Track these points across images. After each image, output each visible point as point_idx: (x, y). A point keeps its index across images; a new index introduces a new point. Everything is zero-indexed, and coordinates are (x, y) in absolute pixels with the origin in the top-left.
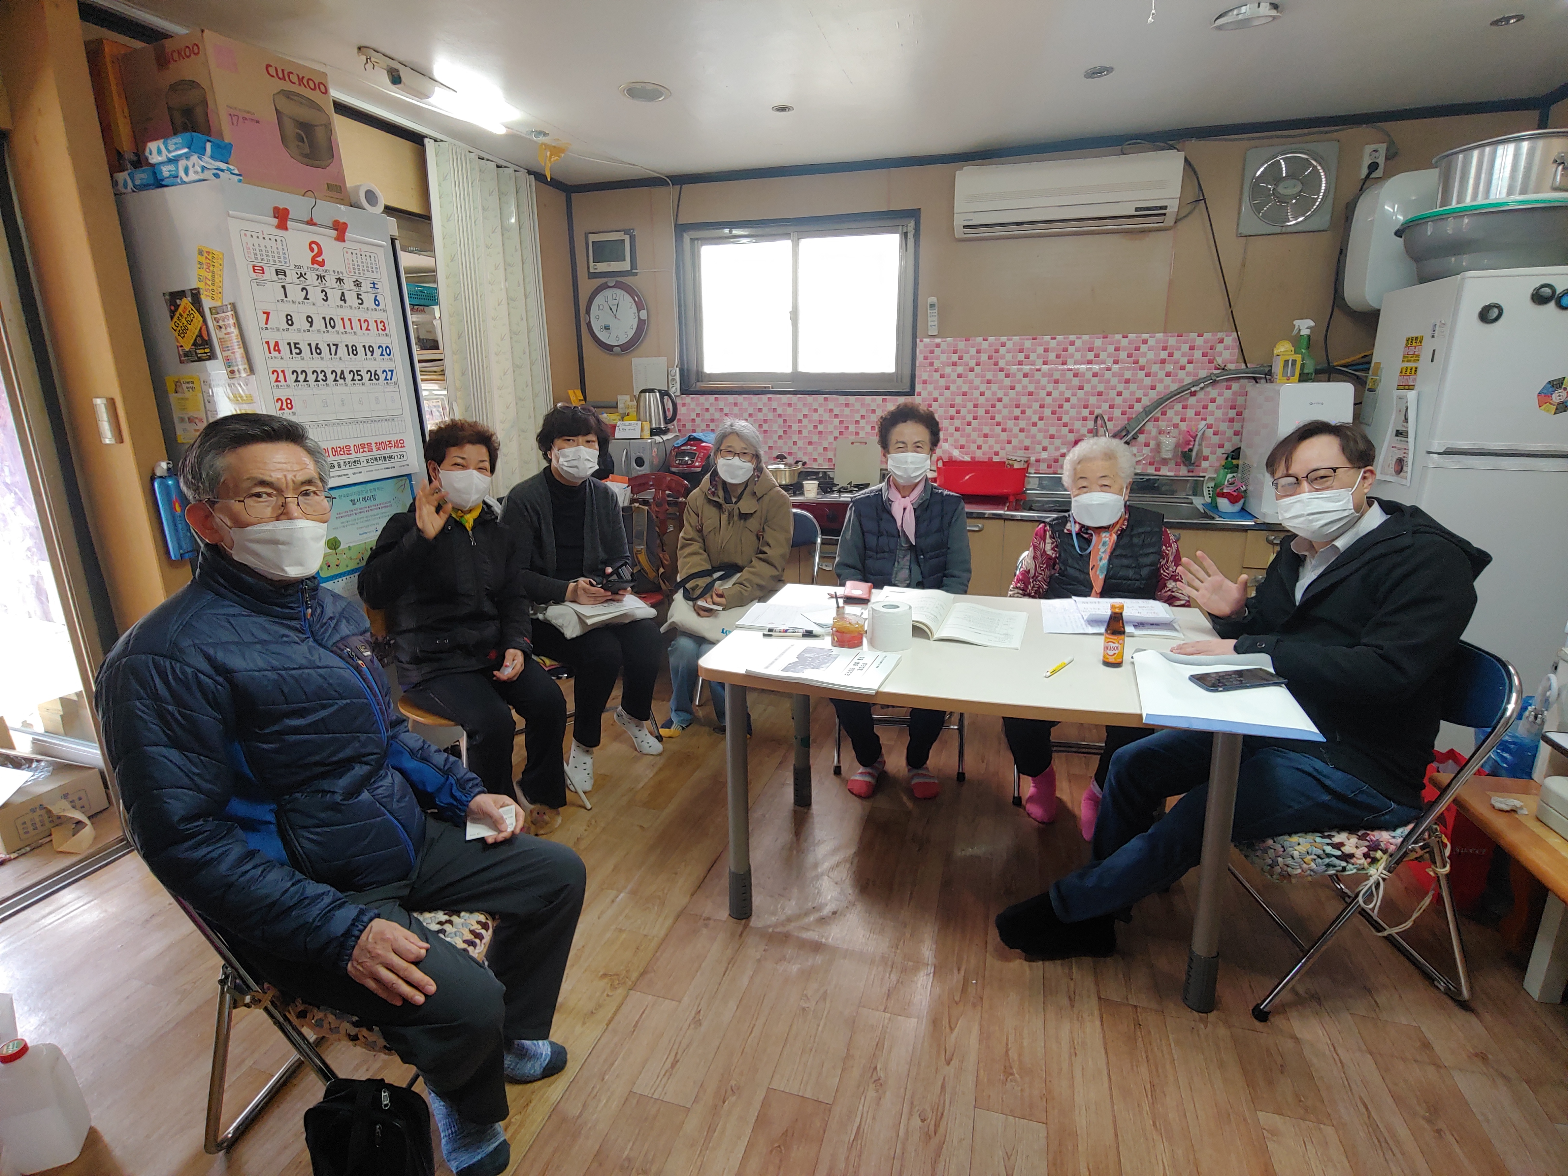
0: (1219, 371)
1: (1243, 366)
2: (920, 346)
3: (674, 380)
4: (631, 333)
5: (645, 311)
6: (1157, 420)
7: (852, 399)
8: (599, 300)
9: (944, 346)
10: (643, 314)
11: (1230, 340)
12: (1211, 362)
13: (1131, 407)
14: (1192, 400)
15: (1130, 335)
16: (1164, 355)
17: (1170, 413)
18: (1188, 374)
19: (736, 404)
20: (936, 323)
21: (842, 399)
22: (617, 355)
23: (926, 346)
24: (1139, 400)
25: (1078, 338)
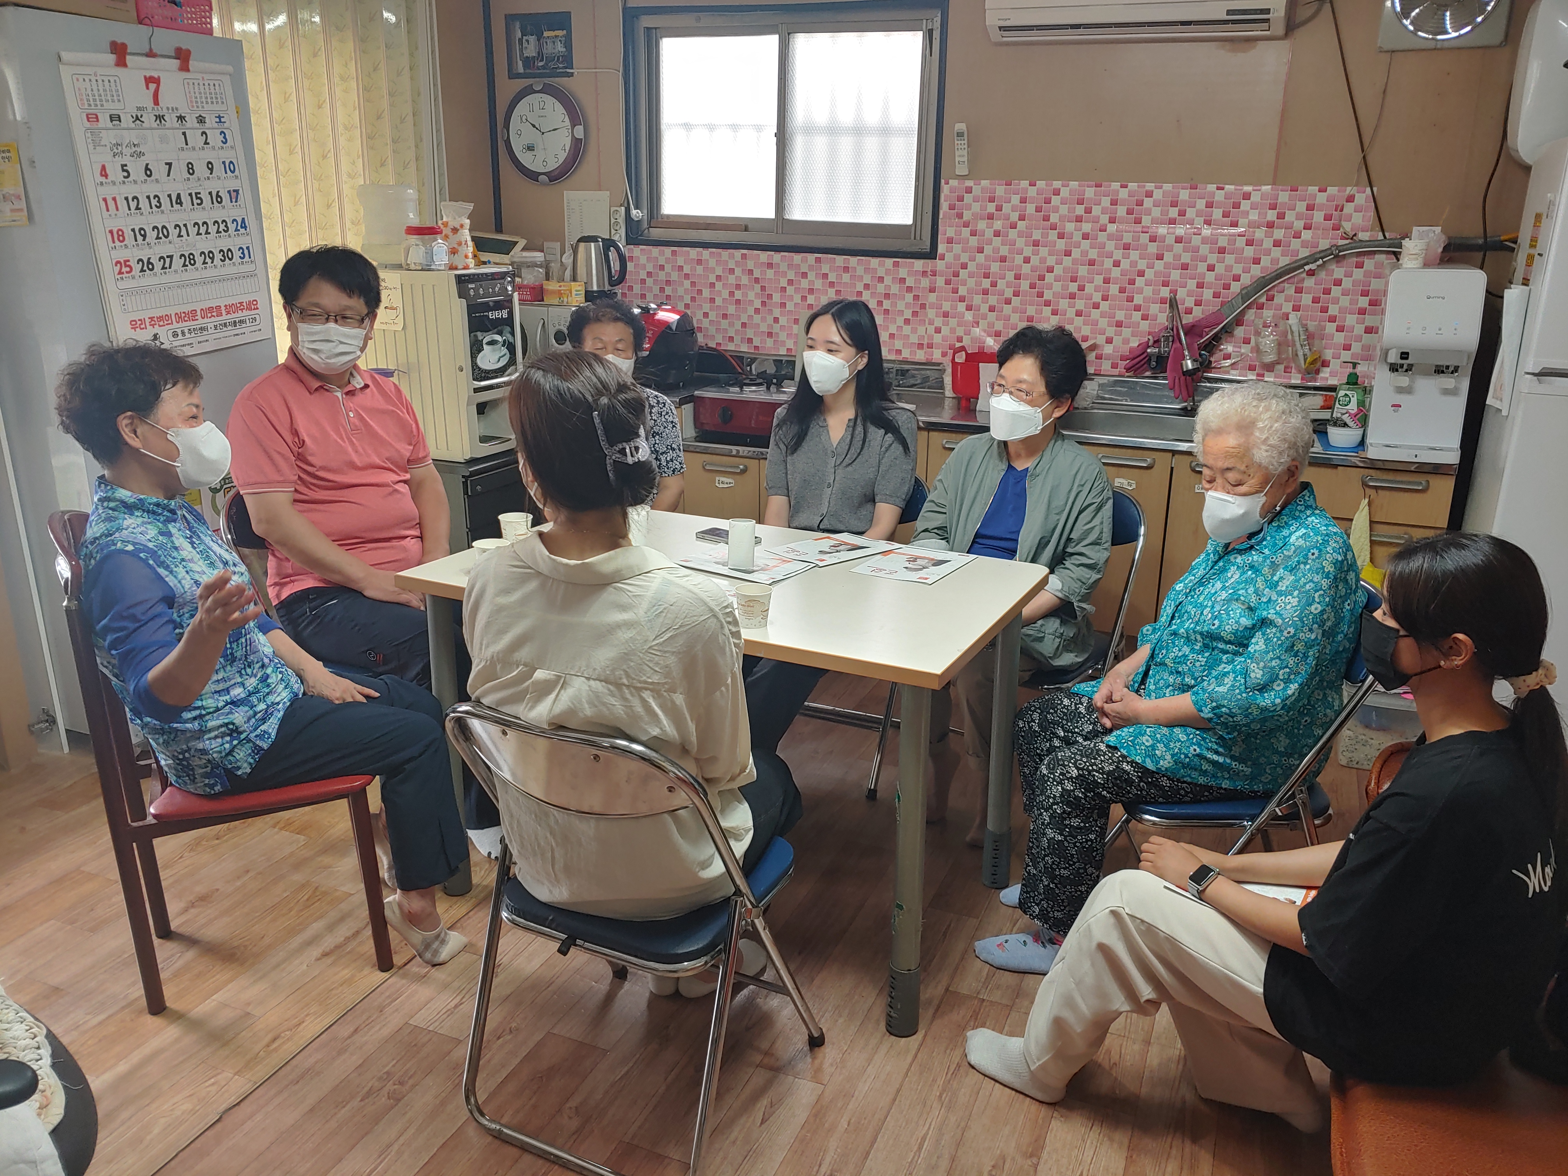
0: (1347, 242)
1: (1380, 236)
2: (945, 190)
3: (617, 223)
4: (562, 156)
5: (581, 127)
6: (1261, 307)
7: (853, 261)
8: (522, 108)
9: (977, 190)
10: (579, 132)
11: (1362, 198)
12: (1336, 228)
13: (1227, 287)
14: (1309, 282)
15: (1227, 187)
16: (1272, 215)
17: (1279, 299)
18: (1305, 245)
19: (699, 262)
20: (965, 159)
21: (840, 260)
22: (543, 184)
23: (952, 190)
24: (1237, 278)
25: (1156, 188)
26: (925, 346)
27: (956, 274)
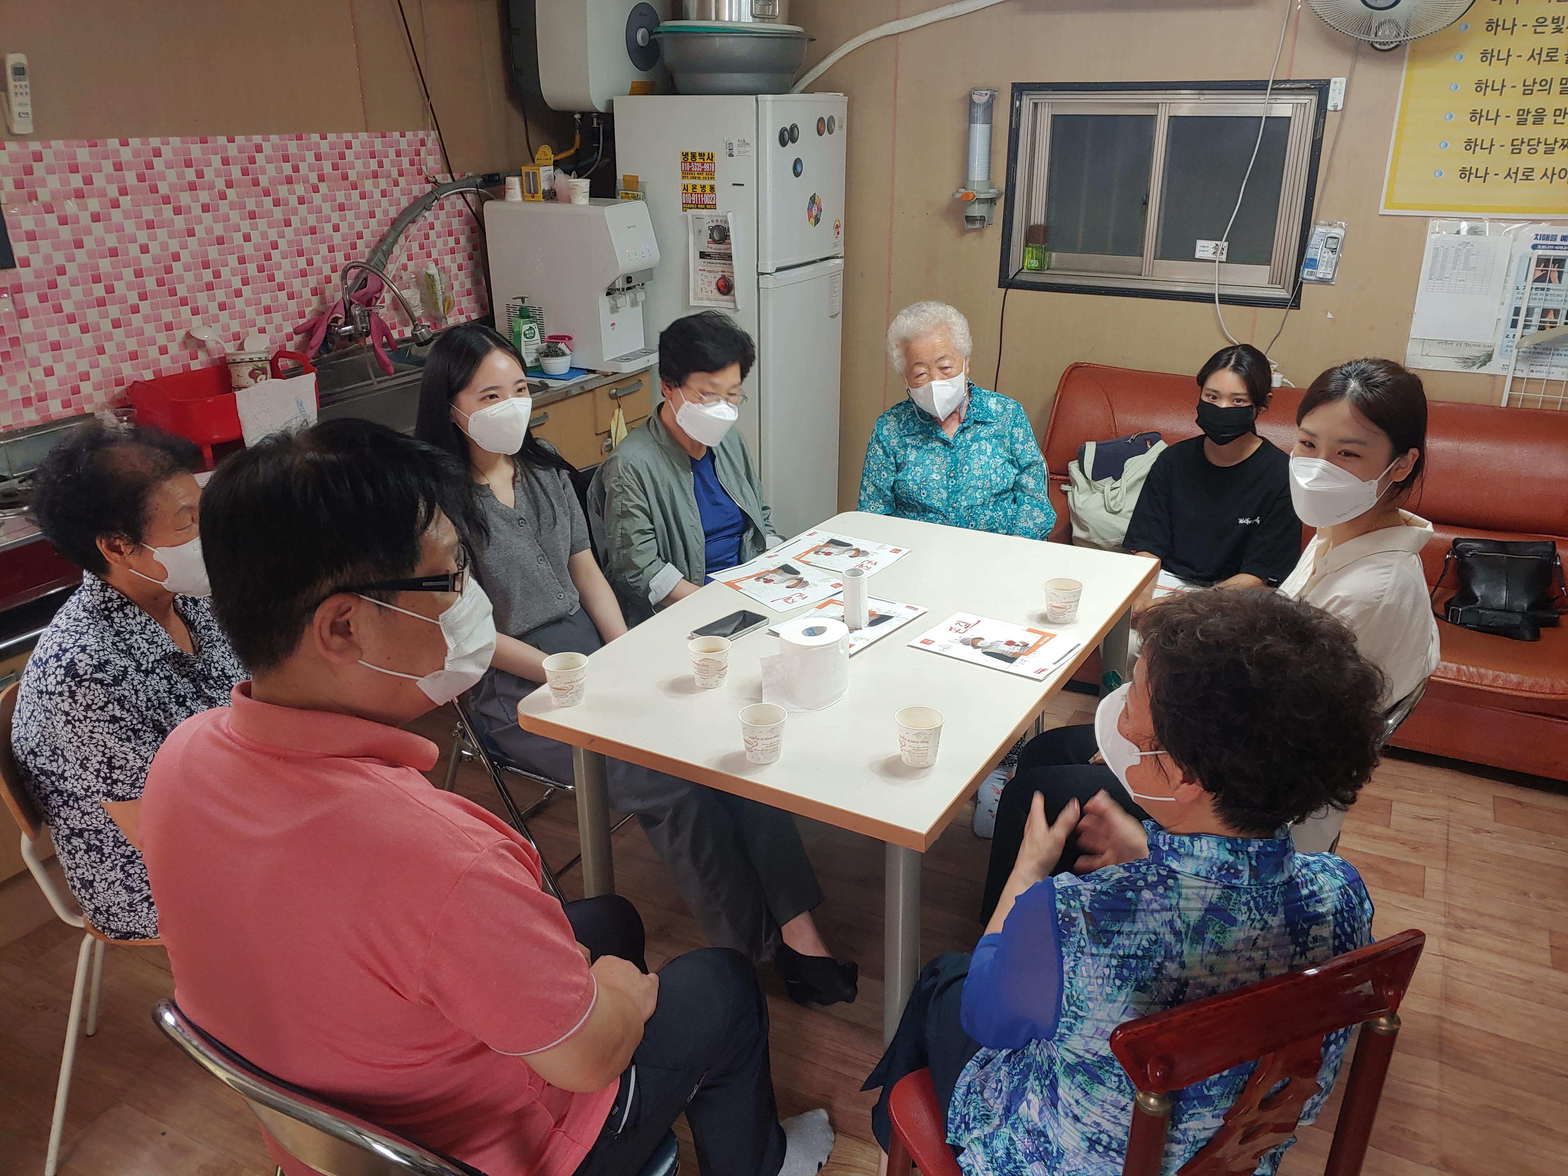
9: (48, 156)
11: (431, 141)
12: (420, 173)
13: (354, 247)
15: (328, 135)
18: (403, 193)
25: (264, 140)
26: (34, 401)
27: (53, 285)
